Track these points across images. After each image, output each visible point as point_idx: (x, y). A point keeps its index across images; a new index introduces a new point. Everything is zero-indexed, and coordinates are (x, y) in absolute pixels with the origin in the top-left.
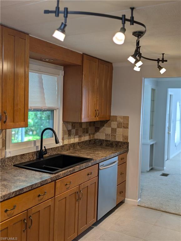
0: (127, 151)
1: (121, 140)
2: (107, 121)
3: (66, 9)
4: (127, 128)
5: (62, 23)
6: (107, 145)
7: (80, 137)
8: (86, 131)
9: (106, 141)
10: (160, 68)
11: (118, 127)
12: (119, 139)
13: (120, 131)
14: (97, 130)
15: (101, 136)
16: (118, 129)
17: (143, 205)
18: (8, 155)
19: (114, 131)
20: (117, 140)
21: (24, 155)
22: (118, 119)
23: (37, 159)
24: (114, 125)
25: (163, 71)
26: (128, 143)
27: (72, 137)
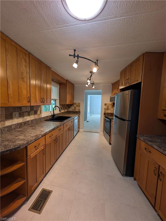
0: (80, 114)
1: (78, 111)
2: (73, 104)
3: (78, 55)
4: (80, 106)
5: (77, 61)
6: (73, 113)
7: (64, 110)
8: (66, 108)
9: (73, 111)
10: (93, 86)
11: (77, 106)
12: (77, 110)
13: (77, 108)
14: (69, 108)
15: (71, 109)
16: (77, 107)
17: (85, 131)
18: (42, 116)
19: (75, 108)
20: (76, 111)
21: (47, 116)
22: (77, 104)
23: (52, 118)
24: (75, 106)
25: (94, 87)
26: (80, 112)
27: (62, 110)
